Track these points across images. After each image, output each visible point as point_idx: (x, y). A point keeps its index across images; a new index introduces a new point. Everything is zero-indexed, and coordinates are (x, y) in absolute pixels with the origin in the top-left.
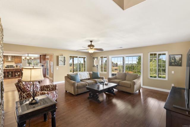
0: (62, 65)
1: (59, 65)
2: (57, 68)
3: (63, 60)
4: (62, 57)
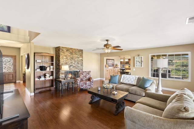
0: (139, 66)
1: (135, 67)
2: (134, 70)
3: (140, 61)
4: (139, 58)
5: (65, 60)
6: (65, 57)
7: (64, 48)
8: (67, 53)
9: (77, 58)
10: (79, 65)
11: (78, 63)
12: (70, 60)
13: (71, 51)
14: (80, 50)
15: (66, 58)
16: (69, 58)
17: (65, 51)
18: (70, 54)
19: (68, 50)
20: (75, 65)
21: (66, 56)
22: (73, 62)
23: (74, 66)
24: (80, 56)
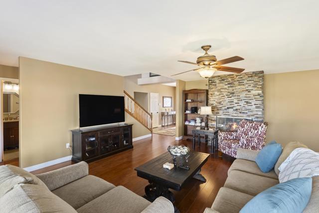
5: (217, 97)
6: (217, 93)
7: (216, 77)
8: (221, 85)
9: (247, 92)
10: (250, 107)
11: (247, 102)
12: (228, 97)
13: (230, 79)
14: (253, 73)
15: (220, 95)
16: (225, 94)
17: (217, 81)
18: (226, 87)
19: (223, 80)
20: (238, 107)
21: (219, 91)
22: (236, 101)
23: (236, 110)
24: (253, 87)
